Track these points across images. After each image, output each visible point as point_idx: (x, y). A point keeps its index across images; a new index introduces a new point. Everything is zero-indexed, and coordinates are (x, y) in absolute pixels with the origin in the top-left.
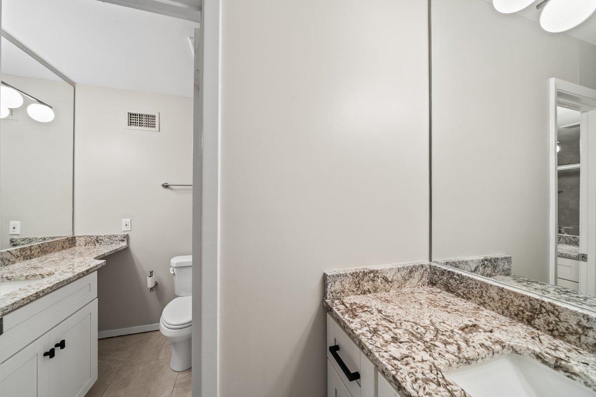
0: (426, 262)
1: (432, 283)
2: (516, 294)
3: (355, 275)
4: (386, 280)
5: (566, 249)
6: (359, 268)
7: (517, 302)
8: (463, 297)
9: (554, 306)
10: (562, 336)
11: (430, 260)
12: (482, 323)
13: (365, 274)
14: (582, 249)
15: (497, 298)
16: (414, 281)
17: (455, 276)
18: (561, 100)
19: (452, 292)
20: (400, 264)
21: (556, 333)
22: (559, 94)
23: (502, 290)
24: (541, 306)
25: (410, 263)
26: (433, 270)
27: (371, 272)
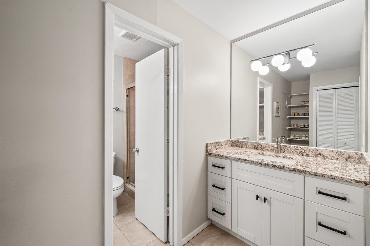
0: (230, 139)
1: (232, 146)
2: (254, 143)
3: (214, 143)
4: (221, 144)
5: (261, 136)
6: (215, 141)
7: (254, 145)
8: (241, 147)
9: (261, 143)
10: (262, 150)
11: (231, 138)
12: (248, 150)
13: (217, 143)
14: (264, 136)
15: (250, 145)
16: (228, 145)
17: (239, 142)
18: (261, 84)
19: (238, 147)
20: (224, 140)
21: (261, 149)
22: (260, 82)
23: (251, 142)
24: (259, 144)
25: (227, 139)
26: (232, 141)
27: (218, 142)
